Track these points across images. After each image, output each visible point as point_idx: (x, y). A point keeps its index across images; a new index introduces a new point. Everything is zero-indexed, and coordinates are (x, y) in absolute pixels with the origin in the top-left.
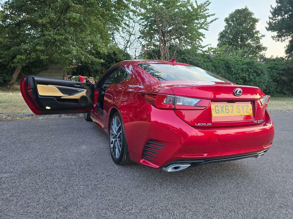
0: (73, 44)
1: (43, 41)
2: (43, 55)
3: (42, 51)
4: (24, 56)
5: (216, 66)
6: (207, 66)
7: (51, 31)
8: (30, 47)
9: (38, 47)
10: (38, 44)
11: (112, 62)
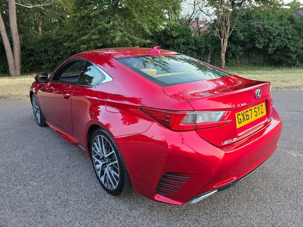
0: (121, 29)
1: (97, 31)
2: (99, 43)
3: (98, 40)
4: (86, 45)
5: (300, 28)
6: (285, 30)
7: (103, 20)
8: (89, 37)
9: (93, 37)
10: (94, 34)
11: (169, 40)
